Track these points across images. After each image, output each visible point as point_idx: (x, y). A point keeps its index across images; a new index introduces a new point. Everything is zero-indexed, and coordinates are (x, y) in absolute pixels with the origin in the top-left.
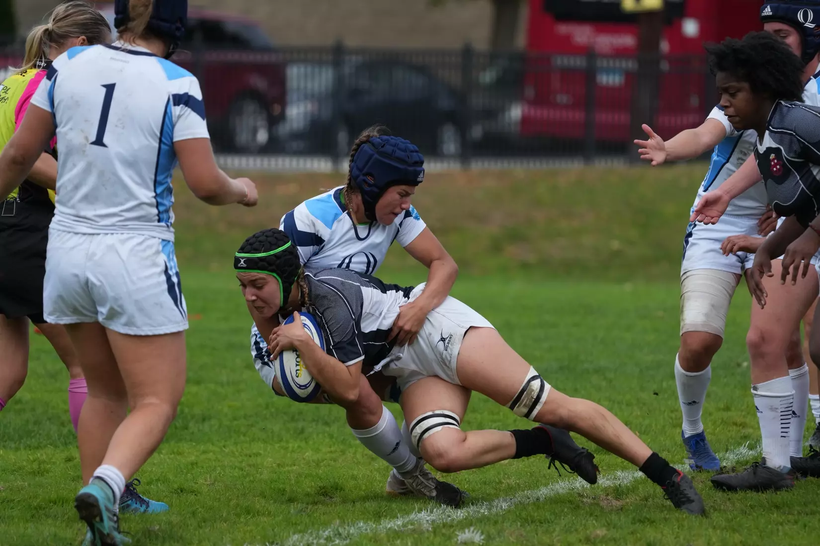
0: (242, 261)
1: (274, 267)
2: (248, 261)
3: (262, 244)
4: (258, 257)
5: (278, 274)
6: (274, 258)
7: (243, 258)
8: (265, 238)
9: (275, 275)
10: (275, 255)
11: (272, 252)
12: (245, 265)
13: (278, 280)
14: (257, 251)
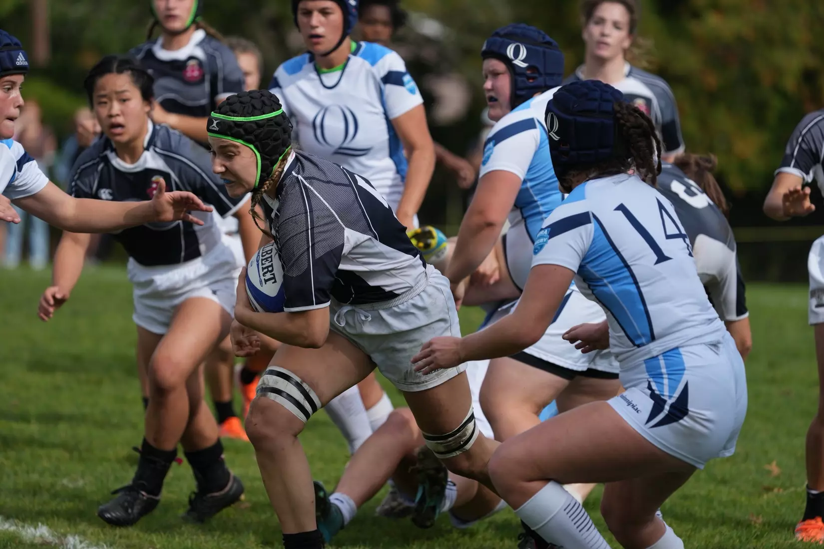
0: (215, 122)
1: (252, 137)
2: (221, 123)
3: (244, 105)
4: (234, 121)
5: (256, 147)
6: (254, 126)
7: (216, 119)
8: (250, 99)
9: (252, 146)
10: (256, 122)
11: (252, 119)
12: (217, 129)
13: (255, 154)
14: (235, 113)
